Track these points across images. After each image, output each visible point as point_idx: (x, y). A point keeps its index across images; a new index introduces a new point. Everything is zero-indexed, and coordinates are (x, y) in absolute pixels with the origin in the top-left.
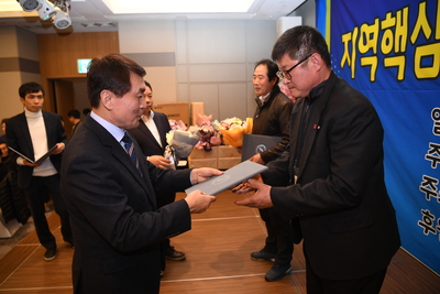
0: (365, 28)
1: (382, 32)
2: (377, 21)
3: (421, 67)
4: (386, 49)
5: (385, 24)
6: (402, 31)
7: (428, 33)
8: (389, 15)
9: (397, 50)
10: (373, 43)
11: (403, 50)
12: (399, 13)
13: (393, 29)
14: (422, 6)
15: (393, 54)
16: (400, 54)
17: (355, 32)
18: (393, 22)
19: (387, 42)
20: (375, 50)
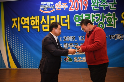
0: (23, 18)
1: (30, 20)
2: (28, 17)
3: (44, 29)
4: (32, 24)
5: (31, 19)
6: (38, 21)
7: (45, 22)
8: (33, 17)
9: (36, 25)
10: (28, 22)
11: (39, 25)
12: (36, 17)
13: (35, 20)
14: (43, 17)
17: (19, 18)
18: (34, 18)
19: (33, 23)
20: (28, 24)
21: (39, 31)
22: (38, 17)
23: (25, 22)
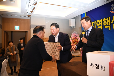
0: (98, 21)
1: (103, 22)
2: (102, 20)
4: (105, 25)
5: (104, 20)
6: (109, 21)
8: (105, 18)
9: (108, 24)
10: (101, 24)
11: (110, 24)
12: (108, 18)
13: (106, 21)
15: (107, 25)
16: (109, 25)
17: (95, 21)
18: (106, 20)
19: (105, 23)
20: (102, 25)
21: (110, 29)
22: (109, 18)
23: (100, 24)
